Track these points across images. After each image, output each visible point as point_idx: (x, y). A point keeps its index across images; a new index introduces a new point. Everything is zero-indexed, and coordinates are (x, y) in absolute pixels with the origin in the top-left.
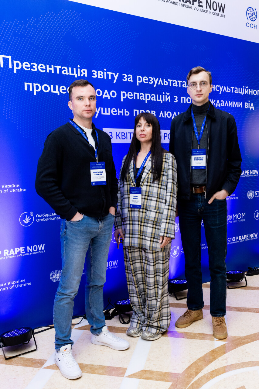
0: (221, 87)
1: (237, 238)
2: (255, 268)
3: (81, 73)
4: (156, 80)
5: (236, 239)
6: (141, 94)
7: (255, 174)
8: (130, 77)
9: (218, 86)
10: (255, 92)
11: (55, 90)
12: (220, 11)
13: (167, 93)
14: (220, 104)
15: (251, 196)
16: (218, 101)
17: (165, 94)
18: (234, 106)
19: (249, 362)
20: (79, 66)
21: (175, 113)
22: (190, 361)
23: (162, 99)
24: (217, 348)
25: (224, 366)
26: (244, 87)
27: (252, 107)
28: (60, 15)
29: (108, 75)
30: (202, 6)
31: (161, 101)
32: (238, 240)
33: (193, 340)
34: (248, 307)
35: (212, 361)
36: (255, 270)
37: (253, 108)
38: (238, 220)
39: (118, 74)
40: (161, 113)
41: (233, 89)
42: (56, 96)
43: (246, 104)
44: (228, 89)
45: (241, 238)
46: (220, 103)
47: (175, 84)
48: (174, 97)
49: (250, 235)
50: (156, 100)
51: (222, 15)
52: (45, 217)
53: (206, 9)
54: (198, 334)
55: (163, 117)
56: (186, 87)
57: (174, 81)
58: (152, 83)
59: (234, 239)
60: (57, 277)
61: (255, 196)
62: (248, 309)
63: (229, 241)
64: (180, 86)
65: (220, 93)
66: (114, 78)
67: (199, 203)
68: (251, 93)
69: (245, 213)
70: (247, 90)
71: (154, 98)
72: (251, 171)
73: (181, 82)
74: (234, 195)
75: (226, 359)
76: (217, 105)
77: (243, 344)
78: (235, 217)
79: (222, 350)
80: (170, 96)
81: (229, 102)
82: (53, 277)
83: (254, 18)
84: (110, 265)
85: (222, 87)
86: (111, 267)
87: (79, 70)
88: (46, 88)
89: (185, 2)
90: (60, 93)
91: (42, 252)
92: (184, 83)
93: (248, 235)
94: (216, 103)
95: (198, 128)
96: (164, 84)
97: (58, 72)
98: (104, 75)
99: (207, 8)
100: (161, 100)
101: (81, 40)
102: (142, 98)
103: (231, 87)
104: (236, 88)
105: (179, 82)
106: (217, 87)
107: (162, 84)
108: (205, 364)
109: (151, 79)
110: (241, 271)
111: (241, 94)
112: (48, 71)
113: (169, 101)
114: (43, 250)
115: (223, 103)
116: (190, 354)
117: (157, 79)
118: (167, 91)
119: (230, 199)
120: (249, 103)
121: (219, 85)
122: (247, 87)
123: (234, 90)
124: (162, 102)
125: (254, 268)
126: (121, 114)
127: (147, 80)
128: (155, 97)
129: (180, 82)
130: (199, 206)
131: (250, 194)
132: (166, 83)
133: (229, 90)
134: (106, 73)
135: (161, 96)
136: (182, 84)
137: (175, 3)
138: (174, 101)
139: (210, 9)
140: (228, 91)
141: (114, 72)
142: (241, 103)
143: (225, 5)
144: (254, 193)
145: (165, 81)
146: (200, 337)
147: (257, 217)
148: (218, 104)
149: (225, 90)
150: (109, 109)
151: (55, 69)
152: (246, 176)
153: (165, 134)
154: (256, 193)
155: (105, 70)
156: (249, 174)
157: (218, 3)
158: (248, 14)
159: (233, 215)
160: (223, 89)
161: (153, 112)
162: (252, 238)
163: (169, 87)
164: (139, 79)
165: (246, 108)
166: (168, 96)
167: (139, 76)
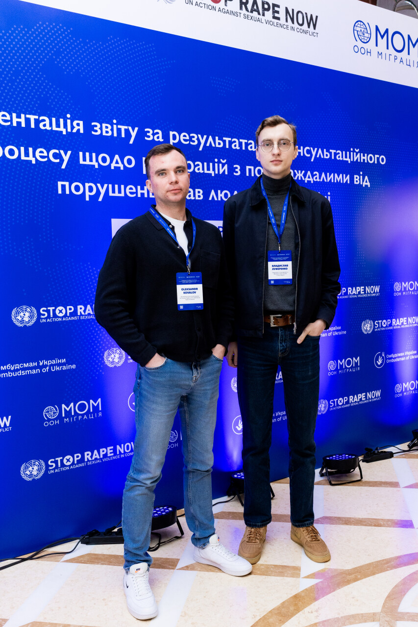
0: (314, 150)
1: (346, 399)
2: (377, 449)
3: (73, 127)
4: (202, 138)
5: (345, 401)
7: (374, 292)
8: (157, 133)
9: (307, 148)
10: (371, 158)
11: (27, 155)
12: (309, 27)
13: (221, 160)
14: (313, 178)
15: (368, 329)
16: (309, 173)
17: (219, 162)
18: (335, 181)
19: (355, 615)
20: (68, 116)
22: (255, 616)
23: (214, 169)
24: (303, 591)
25: (313, 623)
26: (352, 149)
27: (366, 183)
28: (36, 30)
29: (119, 130)
30: (278, 19)
31: (211, 174)
32: (348, 402)
33: (264, 577)
34: (361, 517)
35: (293, 615)
36: (376, 452)
37: (368, 184)
38: (348, 370)
39: (136, 129)
40: (213, 193)
41: (334, 153)
42: (29, 165)
43: (357, 178)
44: (325, 153)
45: (353, 400)
46: (313, 176)
47: (235, 146)
48: (235, 166)
49: (368, 393)
50: (203, 172)
51: (313, 33)
52: (10, 371)
53: (286, 24)
54: (273, 567)
55: (216, 199)
56: (253, 149)
57: (233, 140)
58: (196, 143)
59: (341, 401)
60: (33, 473)
61: (374, 328)
62: (361, 521)
63: (332, 405)
64: (244, 148)
65: (312, 160)
66: (131, 136)
67: (281, 343)
68: (364, 160)
69: (358, 358)
70: (357, 155)
72: (367, 287)
73: (245, 143)
74: (340, 328)
75: (317, 611)
76: (307, 179)
77: (348, 582)
78: (341, 364)
79: (312, 595)
80: (226, 166)
81: (328, 174)
82: (26, 472)
83: (366, 38)
84: (128, 449)
85: (316, 149)
86: (129, 452)
87: (69, 121)
88: (11, 152)
89: (250, 11)
90: (36, 160)
91: (6, 429)
92: (251, 144)
93: (364, 394)
94: (305, 175)
95: (277, 218)
96: (217, 146)
97: (33, 126)
98: (112, 130)
99: (287, 21)
100: (211, 172)
101: (72, 73)
103: (331, 151)
104: (338, 152)
105: (242, 142)
106: (307, 150)
107: (213, 145)
108: (280, 620)
109: (194, 137)
110: (352, 455)
111: (348, 161)
112: (15, 124)
113: (226, 173)
114: (8, 427)
115: (318, 176)
116: (256, 603)
117: (205, 137)
118: (222, 157)
119: (332, 334)
120: (361, 177)
121: (310, 147)
122: (357, 151)
123: (336, 154)
124: (213, 175)
125: (375, 448)
126: (142, 194)
127: (188, 138)
128: (201, 167)
129: (244, 141)
130: (281, 348)
131: (366, 325)
132: (219, 144)
133: (327, 155)
134: (117, 126)
135: (211, 164)
136: (247, 145)
137: (232, 13)
138: (235, 174)
139: (293, 23)
140: (325, 157)
141: (131, 124)
142: (349, 176)
143: (317, 17)
144: (372, 323)
145: (219, 139)
146: (276, 572)
147: (379, 364)
148: (309, 177)
149: (320, 155)
150: (122, 187)
151: (28, 121)
152: (359, 296)
154: (376, 324)
155: (115, 121)
156: (363, 293)
157: (306, 14)
158: (356, 32)
159: (339, 361)
160: (317, 153)
161: (199, 192)
162: (372, 398)
163: (226, 151)
164: (174, 137)
165: (356, 184)
166: (223, 165)
167: (173, 131)
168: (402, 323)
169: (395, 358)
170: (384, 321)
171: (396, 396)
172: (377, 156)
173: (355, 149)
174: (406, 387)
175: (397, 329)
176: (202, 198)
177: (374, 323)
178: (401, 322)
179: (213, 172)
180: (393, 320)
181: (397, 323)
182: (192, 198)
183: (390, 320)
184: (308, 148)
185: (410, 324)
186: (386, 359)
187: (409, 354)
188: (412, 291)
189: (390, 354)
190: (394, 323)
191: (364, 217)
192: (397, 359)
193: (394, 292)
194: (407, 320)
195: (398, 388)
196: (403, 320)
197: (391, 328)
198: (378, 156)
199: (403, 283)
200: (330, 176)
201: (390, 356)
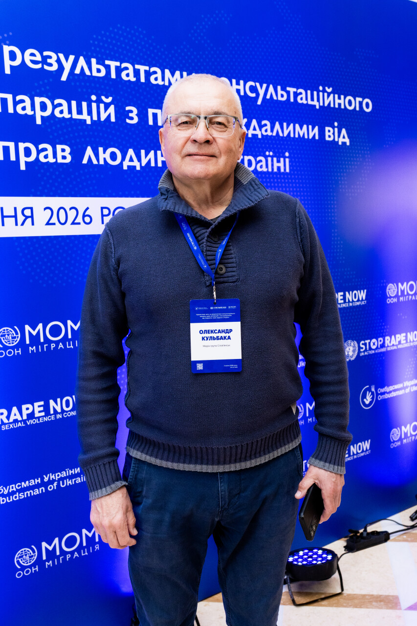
0: (261, 87)
4: (67, 59)
6: (18, 98)
7: (358, 300)
10: (350, 103)
13: (103, 98)
14: (261, 130)
15: (351, 354)
16: (254, 122)
17: (99, 101)
21: (131, 152)
23: (90, 113)
26: (321, 88)
27: (344, 138)
31: (85, 120)
37: (347, 141)
40: (89, 152)
41: (294, 92)
43: (329, 131)
44: (280, 92)
46: (261, 127)
47: (128, 75)
48: (128, 108)
49: (352, 446)
50: (69, 116)
55: (95, 162)
57: (124, 65)
58: (55, 67)
61: (359, 352)
64: (143, 80)
65: (259, 102)
68: (340, 104)
70: (328, 96)
71: (64, 110)
72: (347, 293)
73: (146, 71)
78: (311, 408)
80: (112, 108)
81: (285, 124)
85: (265, 86)
92: (155, 73)
96: (95, 74)
100: (85, 116)
102: (24, 108)
103: (288, 89)
104: (300, 90)
105: (139, 70)
106: (251, 86)
107: (88, 73)
109: (50, 57)
111: (315, 106)
113: (113, 119)
115: (269, 127)
117: (72, 58)
118: (104, 93)
120: (336, 130)
121: (255, 82)
122: (330, 90)
123: (296, 95)
127: (38, 58)
128: (65, 107)
129: (142, 68)
131: (348, 349)
132: (99, 71)
133: (282, 96)
135: (84, 104)
136: (148, 74)
138: (128, 121)
140: (280, 98)
142: (317, 128)
144: (357, 345)
145: (98, 63)
147: (367, 402)
148: (255, 129)
149: (271, 95)
153: (102, 208)
154: (361, 346)
156: (342, 301)
159: (308, 405)
160: (266, 91)
161: (63, 150)
162: (357, 453)
163: (111, 83)
164: (13, 56)
165: (328, 141)
166: (107, 106)
167: (9, 45)
168: (400, 342)
169: (390, 392)
170: (374, 340)
171: (393, 446)
172: (359, 99)
173: (327, 88)
174: (406, 431)
175: (391, 351)
176: (69, 159)
177: (359, 344)
178: (398, 340)
179: (89, 117)
180: (387, 338)
181: (393, 342)
182: (51, 160)
183: (381, 339)
184: (252, 83)
185: (410, 342)
186: (377, 394)
187: (410, 385)
188: (412, 295)
189: (383, 387)
190: (387, 342)
191: (340, 190)
192: (393, 393)
193: (388, 298)
194: (406, 336)
195: (395, 434)
196: (401, 337)
197: (383, 350)
198: (361, 99)
199: (400, 284)
200: (287, 128)
201: (382, 390)
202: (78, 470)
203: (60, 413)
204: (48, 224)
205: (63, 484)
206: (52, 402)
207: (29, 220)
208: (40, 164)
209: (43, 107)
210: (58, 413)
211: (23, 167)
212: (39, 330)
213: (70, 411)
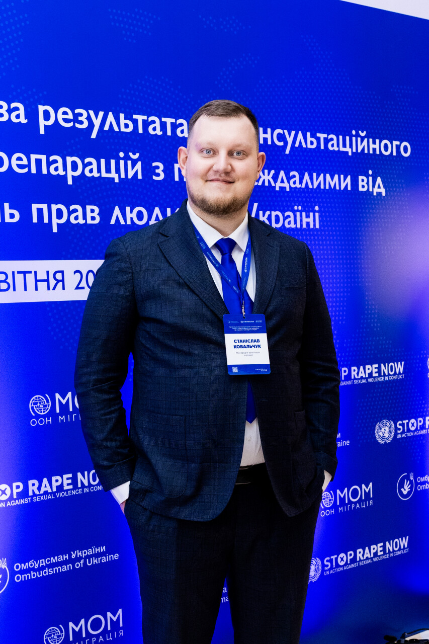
1: (351, 555)
4: (96, 116)
5: (349, 558)
6: (52, 158)
7: (395, 373)
13: (131, 154)
14: (289, 182)
15: (387, 435)
16: (282, 174)
17: (127, 158)
18: (327, 187)
21: (157, 211)
23: (118, 170)
27: (379, 188)
31: (113, 179)
37: (383, 190)
38: (353, 506)
40: (117, 211)
41: (325, 138)
43: (363, 181)
45: (363, 555)
46: (289, 179)
47: (154, 129)
48: (154, 164)
49: (387, 543)
50: (98, 175)
55: (122, 222)
57: (151, 118)
58: (85, 125)
59: (342, 559)
64: (169, 133)
65: (287, 152)
69: (371, 485)
71: (93, 169)
72: (383, 365)
73: (172, 123)
78: (342, 496)
80: (139, 164)
81: (315, 175)
85: (293, 133)
93: (382, 544)
96: (123, 129)
100: (113, 175)
102: (56, 169)
103: (318, 135)
106: (279, 134)
109: (81, 115)
113: (140, 177)
115: (297, 179)
117: (101, 114)
118: (132, 149)
120: (371, 178)
123: (327, 141)
124: (116, 180)
127: (70, 116)
128: (94, 166)
129: (169, 121)
131: (382, 429)
132: (127, 126)
133: (312, 143)
135: (113, 162)
136: (174, 127)
138: (154, 178)
140: (310, 146)
142: (349, 177)
144: (393, 426)
145: (126, 118)
147: (405, 492)
148: (282, 181)
149: (300, 143)
152: (370, 380)
154: (399, 427)
156: (377, 375)
159: (339, 492)
160: (295, 139)
161: (92, 211)
162: (394, 551)
163: (138, 138)
164: (47, 116)
165: (362, 192)
166: (135, 162)
167: (44, 105)
170: (413, 421)
172: (396, 143)
176: (97, 220)
179: (117, 175)
182: (81, 221)
184: (280, 131)
186: (417, 484)
198: (398, 143)
202: (103, 549)
203: (87, 487)
204: (78, 288)
205: (89, 563)
206: (79, 475)
207: (60, 284)
208: (70, 226)
209: (74, 166)
210: (85, 487)
211: (55, 230)
212: (68, 399)
213: (97, 485)
